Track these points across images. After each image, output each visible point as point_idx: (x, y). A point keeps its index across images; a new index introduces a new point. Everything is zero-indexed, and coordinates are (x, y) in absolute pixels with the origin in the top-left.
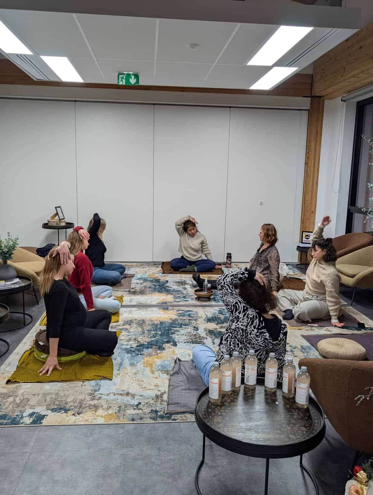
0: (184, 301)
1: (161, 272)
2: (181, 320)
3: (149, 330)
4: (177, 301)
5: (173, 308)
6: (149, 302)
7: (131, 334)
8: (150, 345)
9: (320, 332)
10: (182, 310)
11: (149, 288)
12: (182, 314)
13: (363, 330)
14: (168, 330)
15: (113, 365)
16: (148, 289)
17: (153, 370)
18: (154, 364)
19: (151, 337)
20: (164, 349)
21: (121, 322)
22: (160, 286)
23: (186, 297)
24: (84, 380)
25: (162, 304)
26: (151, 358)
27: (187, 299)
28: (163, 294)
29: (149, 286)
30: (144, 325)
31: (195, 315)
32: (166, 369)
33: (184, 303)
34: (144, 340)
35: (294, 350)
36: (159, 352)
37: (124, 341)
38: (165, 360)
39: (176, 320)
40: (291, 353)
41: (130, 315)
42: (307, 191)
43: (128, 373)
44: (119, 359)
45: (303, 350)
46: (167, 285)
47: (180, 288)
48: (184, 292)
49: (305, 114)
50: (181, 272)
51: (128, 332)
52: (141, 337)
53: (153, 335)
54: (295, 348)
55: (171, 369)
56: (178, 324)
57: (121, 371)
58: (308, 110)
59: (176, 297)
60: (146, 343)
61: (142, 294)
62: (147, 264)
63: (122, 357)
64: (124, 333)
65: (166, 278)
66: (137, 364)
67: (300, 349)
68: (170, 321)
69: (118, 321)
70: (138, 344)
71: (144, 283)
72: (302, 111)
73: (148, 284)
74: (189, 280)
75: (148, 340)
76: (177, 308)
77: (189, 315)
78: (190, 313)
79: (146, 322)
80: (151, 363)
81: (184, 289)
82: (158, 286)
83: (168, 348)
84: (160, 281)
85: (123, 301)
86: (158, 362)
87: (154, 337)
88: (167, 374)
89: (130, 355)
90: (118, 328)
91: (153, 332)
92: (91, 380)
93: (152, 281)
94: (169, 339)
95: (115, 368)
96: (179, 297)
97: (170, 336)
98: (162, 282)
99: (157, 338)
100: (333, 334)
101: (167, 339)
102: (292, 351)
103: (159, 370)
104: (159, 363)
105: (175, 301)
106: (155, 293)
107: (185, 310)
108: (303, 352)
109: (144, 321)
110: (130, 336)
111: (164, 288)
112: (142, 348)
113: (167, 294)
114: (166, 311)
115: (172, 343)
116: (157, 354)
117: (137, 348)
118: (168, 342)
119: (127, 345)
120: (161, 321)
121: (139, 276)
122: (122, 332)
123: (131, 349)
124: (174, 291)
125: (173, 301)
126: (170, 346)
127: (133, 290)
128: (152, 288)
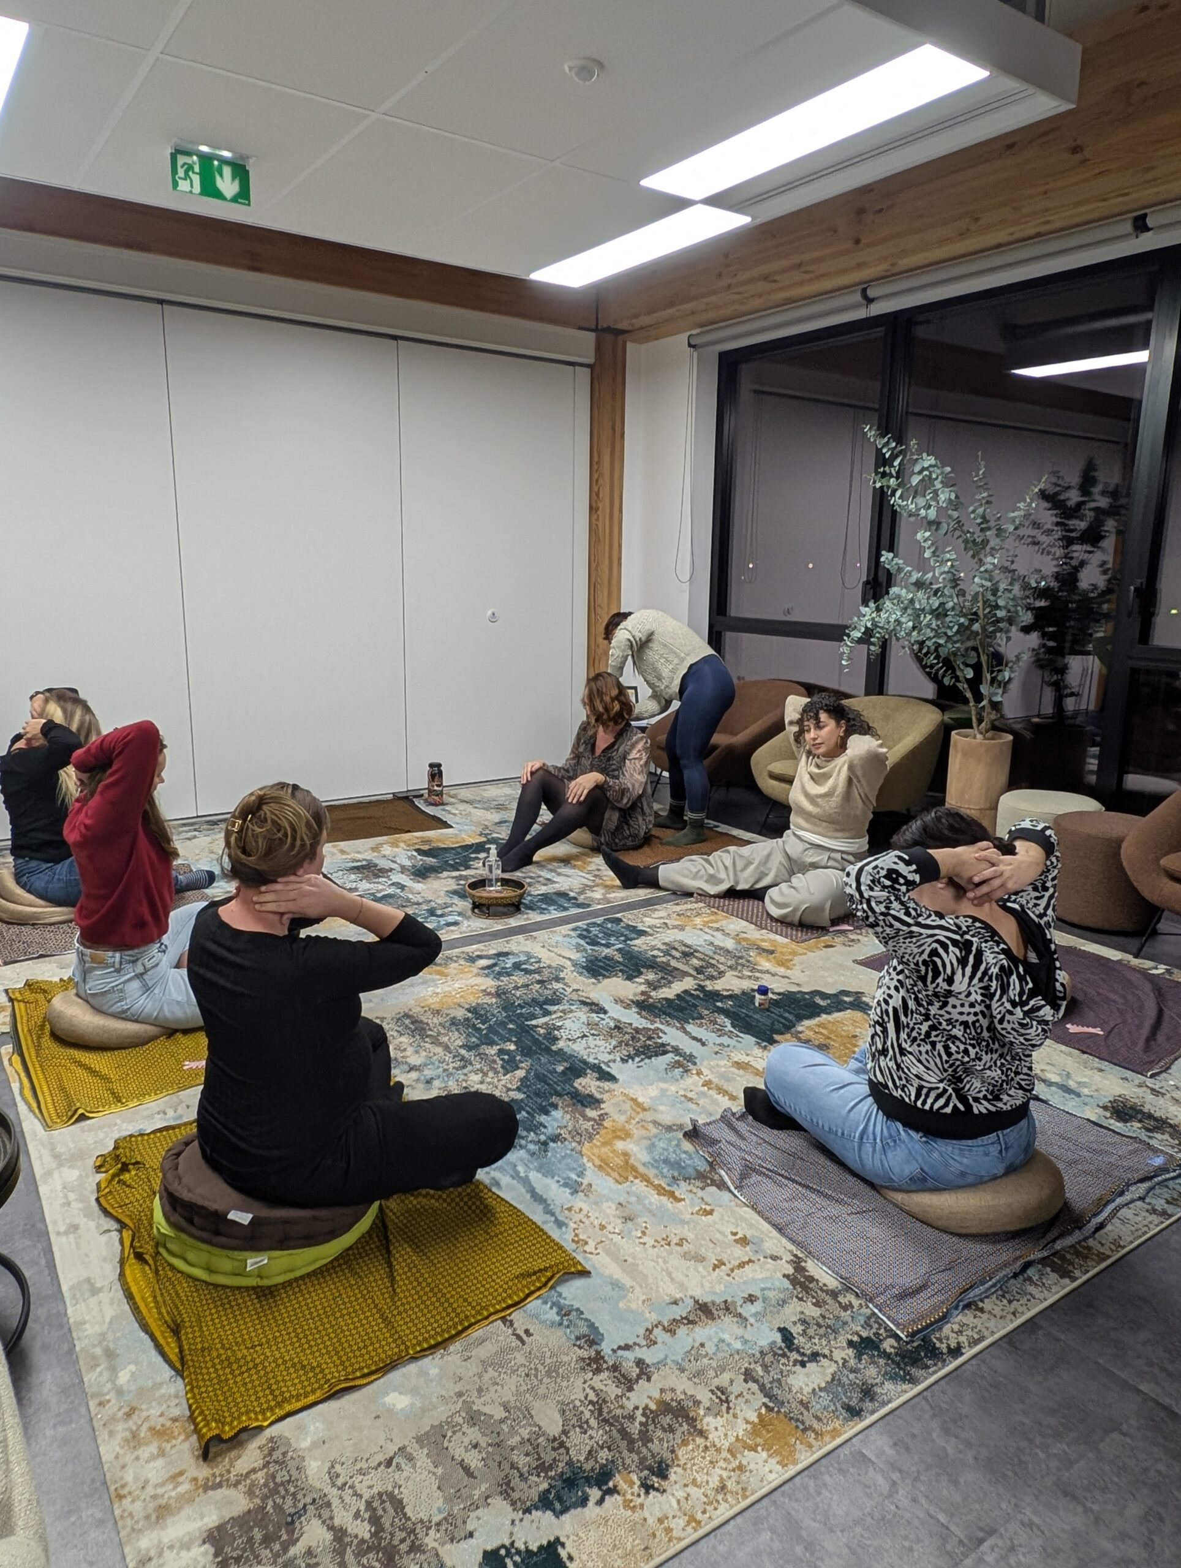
2: (516, 988)
8: (538, 1100)
10: (480, 957)
12: (497, 968)
14: (523, 1030)
15: (519, 1211)
17: (662, 1187)
18: (634, 1162)
20: (596, 1100)
24: (498, 1311)
26: (597, 1143)
27: (449, 920)
30: (431, 1033)
32: (692, 1171)
34: (497, 1083)
36: (591, 1113)
38: (650, 1139)
39: (503, 992)
48: (411, 897)
49: (584, 376)
53: (502, 1059)
55: (702, 1164)
56: (528, 1005)
58: (589, 366)
63: (508, 1168)
66: (587, 1178)
68: (491, 1000)
72: (577, 368)
75: (509, 1081)
79: (427, 1020)
80: (619, 1161)
81: (401, 889)
83: (600, 1092)
86: (636, 1150)
88: (718, 1186)
89: (522, 1154)
92: (522, 1299)
101: (558, 1062)
104: (645, 1154)
107: (486, 953)
115: (592, 1073)
116: (601, 1125)
118: (576, 1072)
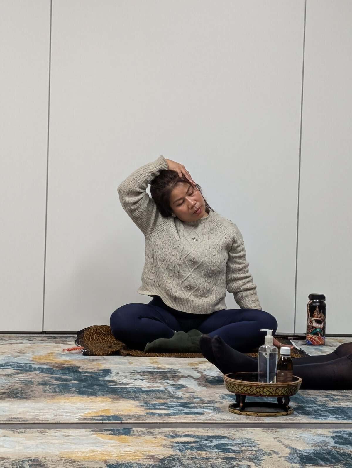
0: (186, 413)
1: (78, 353)
2: (192, 459)
4: (160, 415)
5: (152, 430)
10: (187, 436)
11: (43, 384)
12: (193, 445)
16: (38, 388)
22: (82, 381)
23: (193, 405)
25: (103, 420)
27: (196, 411)
28: (98, 399)
29: (40, 380)
31: (244, 448)
33: (190, 419)
39: (172, 459)
46: (108, 378)
47: (162, 386)
48: (180, 394)
59: (153, 405)
61: (16, 398)
65: (99, 365)
71: (19, 373)
73: (36, 377)
76: (167, 431)
77: (221, 448)
78: (223, 441)
81: (178, 388)
82: (76, 380)
84: (80, 370)
93: (49, 371)
96: (163, 404)
98: (89, 372)
105: (153, 414)
107: (199, 434)
109: (38, 463)
111: (100, 385)
113: (117, 399)
114: (123, 436)
120: (113, 462)
124: (141, 391)
125: (143, 413)
128: (52, 385)
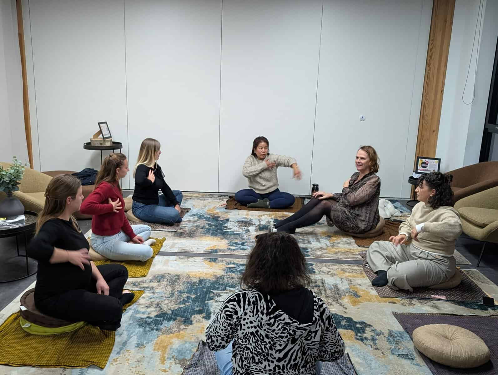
0: (241, 249)
1: (223, 207)
2: (228, 278)
3: (180, 292)
4: (231, 250)
5: (224, 259)
6: (195, 250)
7: (156, 295)
8: (173, 316)
9: (423, 308)
10: (234, 263)
11: (202, 228)
12: (233, 269)
13: (490, 309)
14: (206, 293)
15: (114, 345)
16: (200, 230)
17: (164, 358)
18: (169, 347)
19: (180, 303)
20: (191, 323)
21: (149, 277)
22: (216, 226)
23: (246, 244)
24: (66, 365)
25: (211, 252)
26: (169, 336)
27: (245, 247)
28: (216, 238)
29: (202, 225)
30: (176, 284)
32: (182, 357)
34: (169, 306)
35: (377, 337)
36: (182, 327)
37: (143, 306)
38: (186, 342)
39: (221, 277)
40: (371, 343)
41: (164, 267)
42: (427, 102)
43: (128, 360)
44: (125, 336)
45: (391, 339)
46: (226, 225)
47: (241, 231)
48: (245, 236)
50: (249, 207)
51: (153, 293)
52: (166, 302)
53: (184, 299)
54: (378, 335)
55: (189, 357)
56: (222, 284)
57: (121, 355)
59: (233, 243)
60: (170, 312)
61: (189, 236)
62: (211, 195)
63: (131, 332)
64: (147, 294)
65: (227, 216)
66: (147, 345)
67: (387, 335)
68: (213, 279)
69: (144, 276)
70: (158, 313)
71: (198, 220)
73: (202, 223)
74: (256, 219)
75: (174, 307)
76: (228, 260)
79: (182, 279)
80: (165, 344)
81: (246, 232)
82: (214, 226)
83: (197, 321)
84: (219, 219)
85: (162, 245)
86: (176, 343)
87: (184, 302)
88: (182, 366)
89: (142, 330)
90: (141, 286)
91: (185, 295)
92: (76, 367)
93: (208, 219)
94: (203, 307)
95: (116, 348)
96: (236, 243)
97: (206, 302)
98: (221, 221)
99: (187, 304)
100: (442, 314)
101: (200, 306)
102: (373, 339)
103: (173, 357)
104: (177, 346)
105: (229, 249)
106: (207, 235)
107: (238, 263)
108: (390, 343)
109: (178, 277)
110: (152, 300)
111: (221, 229)
112: (162, 319)
113: (222, 239)
114: (213, 263)
115: (204, 315)
116: (179, 331)
117: (155, 318)
118: (200, 312)
119: (144, 313)
120: (201, 278)
121: (194, 211)
122: (144, 293)
123: (147, 319)
124: (233, 234)
125: (226, 249)
126: (200, 318)
127: (181, 231)
128: (205, 228)
